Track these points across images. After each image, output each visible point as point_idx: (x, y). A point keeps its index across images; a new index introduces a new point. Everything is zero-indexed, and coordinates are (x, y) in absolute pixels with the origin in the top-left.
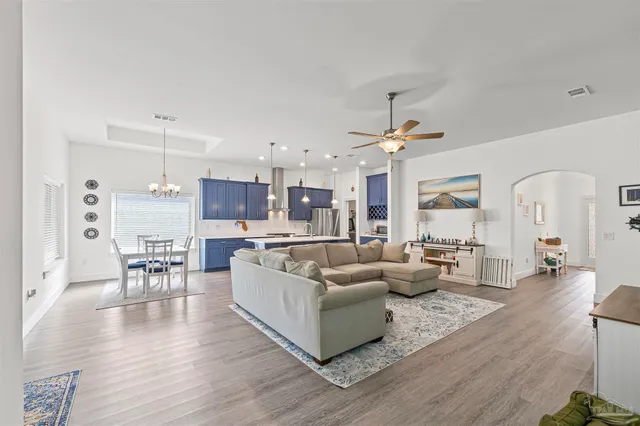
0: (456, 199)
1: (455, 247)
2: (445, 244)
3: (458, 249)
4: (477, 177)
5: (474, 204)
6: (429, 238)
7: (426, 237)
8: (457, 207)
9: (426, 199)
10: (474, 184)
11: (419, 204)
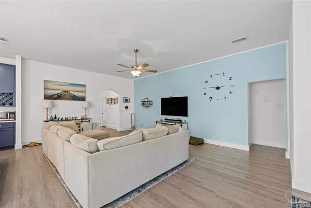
0: (74, 95)
1: (81, 121)
2: (68, 120)
3: (82, 121)
4: (84, 86)
5: (83, 99)
6: (56, 118)
7: (54, 117)
8: (74, 99)
9: (50, 93)
10: (82, 89)
11: (45, 96)
